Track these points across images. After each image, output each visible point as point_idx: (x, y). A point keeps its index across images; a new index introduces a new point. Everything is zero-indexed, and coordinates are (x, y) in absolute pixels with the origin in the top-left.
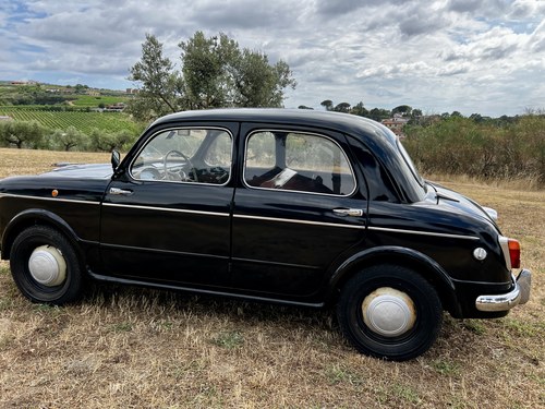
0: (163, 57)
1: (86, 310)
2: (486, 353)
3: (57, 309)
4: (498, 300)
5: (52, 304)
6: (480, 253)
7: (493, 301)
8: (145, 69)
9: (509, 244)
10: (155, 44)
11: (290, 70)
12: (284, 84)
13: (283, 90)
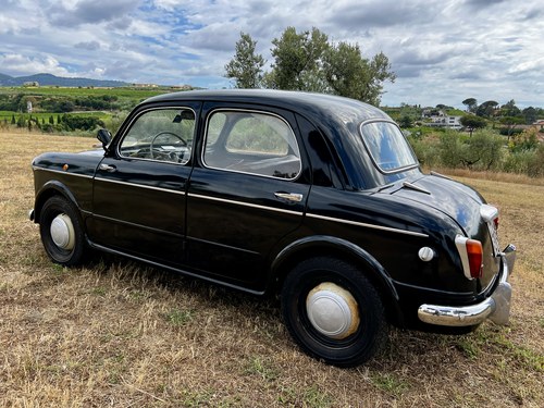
0: (255, 54)
2: (459, 379)
4: (456, 312)
5: (64, 264)
6: (426, 253)
7: (452, 313)
8: (238, 66)
9: (468, 246)
10: (249, 41)
11: (389, 62)
12: (382, 78)
13: (381, 84)
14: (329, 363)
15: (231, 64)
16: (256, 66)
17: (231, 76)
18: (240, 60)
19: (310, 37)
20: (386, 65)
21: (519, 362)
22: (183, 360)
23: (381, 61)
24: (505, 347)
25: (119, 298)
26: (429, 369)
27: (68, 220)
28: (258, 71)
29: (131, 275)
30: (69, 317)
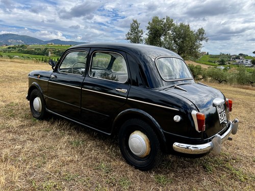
0: (139, 29)
1: (45, 123)
2: (199, 181)
3: (37, 121)
4: (193, 147)
5: (37, 118)
6: (177, 118)
7: (191, 148)
8: (131, 34)
9: (197, 115)
10: (137, 23)
11: (205, 32)
12: (201, 40)
13: (201, 42)
14: (136, 168)
15: (128, 34)
16: (140, 34)
17: (128, 39)
18: (132, 32)
19: (165, 20)
20: (203, 33)
21: (233, 177)
22: (71, 161)
23: (201, 32)
24: (228, 169)
25: (54, 134)
26: (185, 175)
27: (40, 99)
28: (140, 37)
29: (63, 124)
30: (31, 140)
